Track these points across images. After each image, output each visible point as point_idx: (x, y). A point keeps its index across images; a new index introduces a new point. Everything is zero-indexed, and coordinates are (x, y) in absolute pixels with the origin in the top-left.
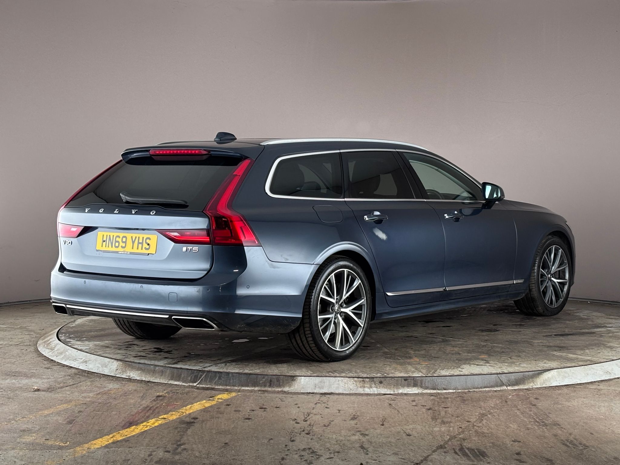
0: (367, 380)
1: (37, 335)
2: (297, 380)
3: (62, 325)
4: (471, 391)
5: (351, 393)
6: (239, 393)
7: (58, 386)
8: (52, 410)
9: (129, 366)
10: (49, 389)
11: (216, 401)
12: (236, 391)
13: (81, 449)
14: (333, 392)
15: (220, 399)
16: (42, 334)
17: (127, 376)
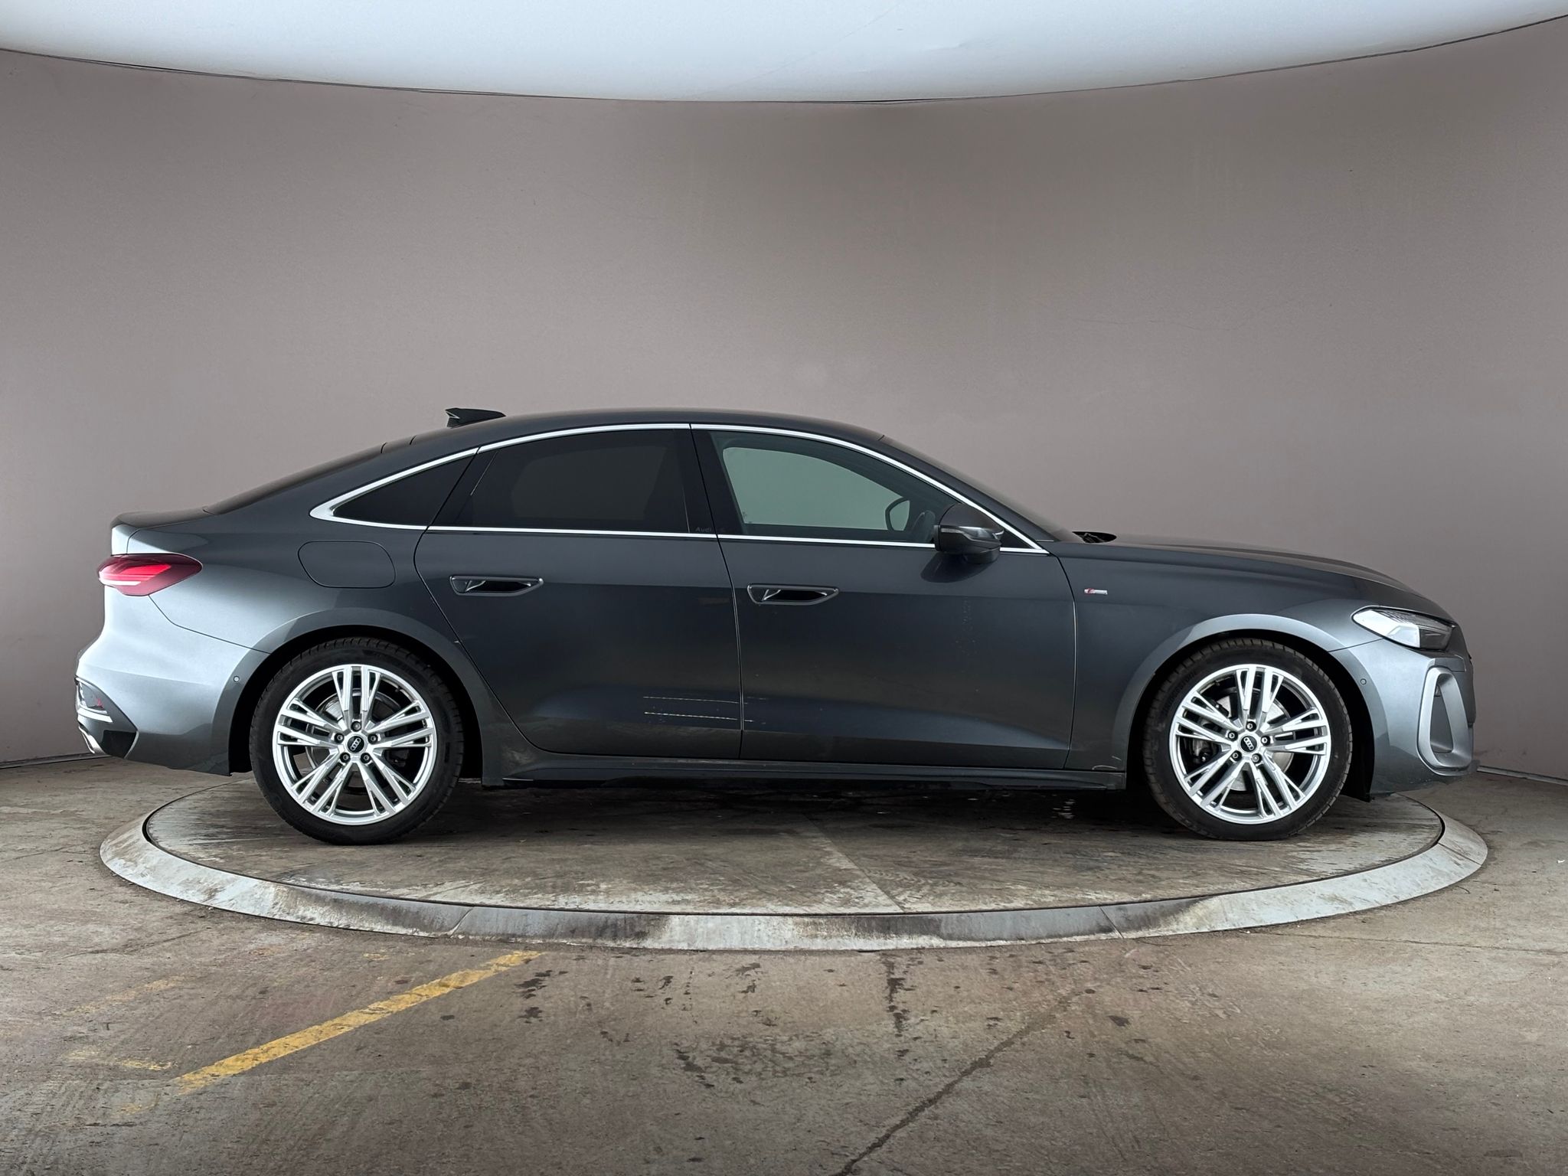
0: (821, 921)
1: (102, 830)
2: (669, 921)
3: (154, 807)
4: (1044, 941)
5: (788, 947)
6: (544, 953)
7: (147, 940)
8: (133, 993)
9: (301, 895)
10: (128, 947)
11: (493, 970)
12: (536, 948)
13: (198, 1076)
14: (749, 947)
15: (502, 965)
16: (111, 828)
17: (298, 917)
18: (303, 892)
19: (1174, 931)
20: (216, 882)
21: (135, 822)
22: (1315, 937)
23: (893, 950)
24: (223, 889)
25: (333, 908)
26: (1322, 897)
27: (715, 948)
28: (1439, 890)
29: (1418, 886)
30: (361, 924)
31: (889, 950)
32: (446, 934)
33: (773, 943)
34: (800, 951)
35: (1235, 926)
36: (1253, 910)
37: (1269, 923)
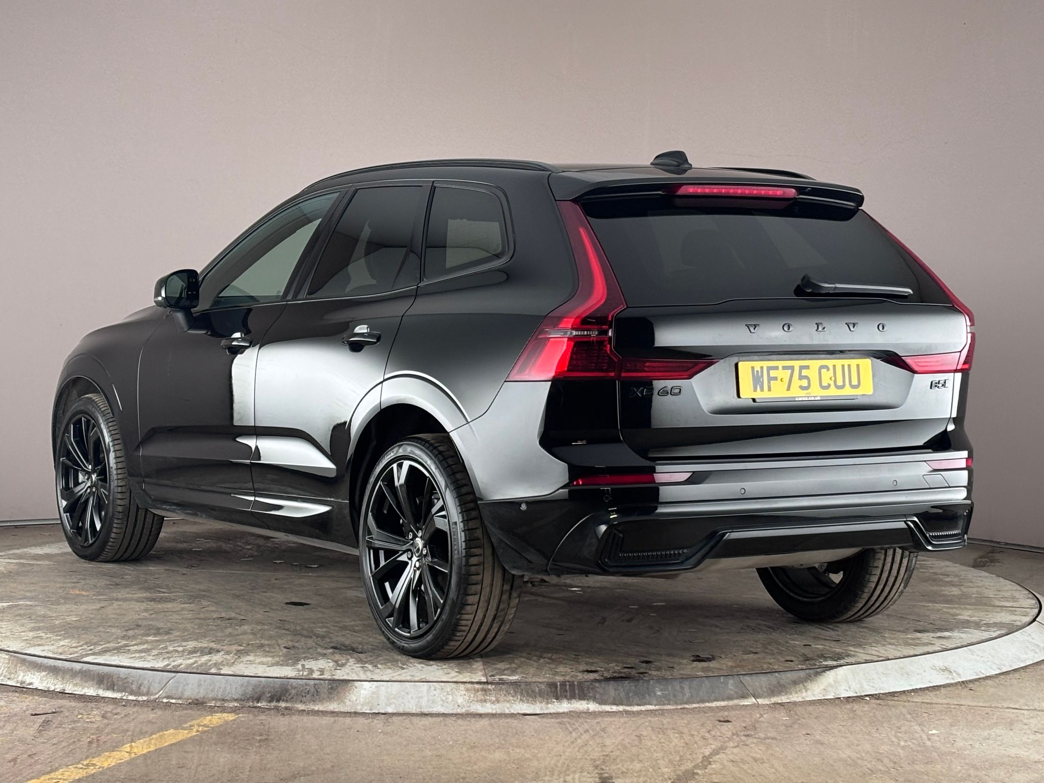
0: (490, 687)
2: (353, 687)
4: (687, 706)
5: (459, 711)
6: (240, 715)
11: (195, 730)
12: (234, 710)
14: (426, 711)
15: (203, 726)
17: (18, 682)
18: (24, 661)
19: (803, 698)
22: (927, 703)
23: (554, 713)
25: (48, 674)
26: (934, 668)
27: (395, 711)
28: (1037, 662)
29: (1019, 659)
30: (75, 689)
31: (550, 714)
32: (152, 698)
33: (446, 707)
34: (470, 714)
35: (856, 693)
36: (873, 679)
37: (887, 691)
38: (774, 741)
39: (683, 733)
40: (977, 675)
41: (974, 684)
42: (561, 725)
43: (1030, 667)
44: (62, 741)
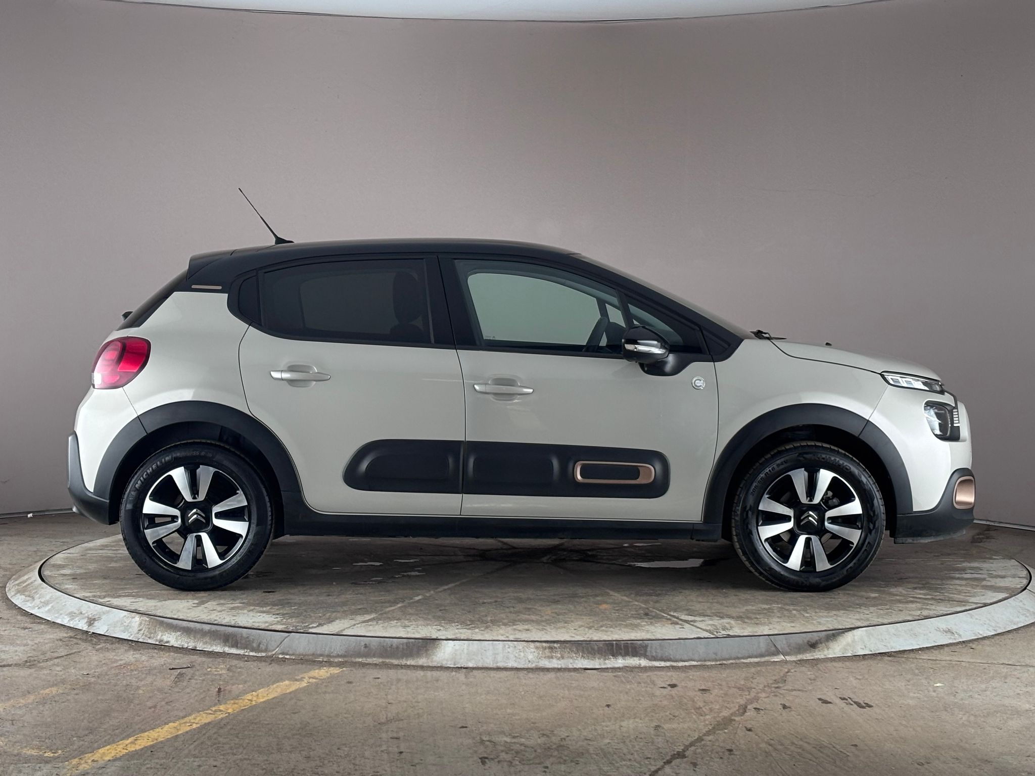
0: (555, 645)
1: (6, 573)
2: (440, 645)
3: (46, 555)
4: (725, 662)
5: (530, 666)
6: (344, 669)
7: (42, 657)
8: (31, 698)
9: (162, 623)
10: (28, 663)
11: (306, 681)
12: (340, 665)
13: (83, 762)
14: (501, 665)
15: (313, 678)
16: (14, 572)
17: (157, 641)
18: (163, 622)
19: (826, 656)
20: (95, 613)
21: (32, 567)
22: (933, 660)
23: (611, 668)
24: (99, 619)
25: (182, 634)
26: (938, 629)
27: (475, 666)
28: (1028, 625)
29: (1012, 622)
30: (205, 646)
31: (608, 668)
32: (270, 654)
33: (519, 662)
34: (539, 668)
35: (871, 651)
36: (886, 639)
37: (898, 650)
38: (799, 692)
39: (721, 685)
40: (976, 635)
41: (973, 644)
42: (617, 679)
43: (1022, 629)
44: (194, 691)
